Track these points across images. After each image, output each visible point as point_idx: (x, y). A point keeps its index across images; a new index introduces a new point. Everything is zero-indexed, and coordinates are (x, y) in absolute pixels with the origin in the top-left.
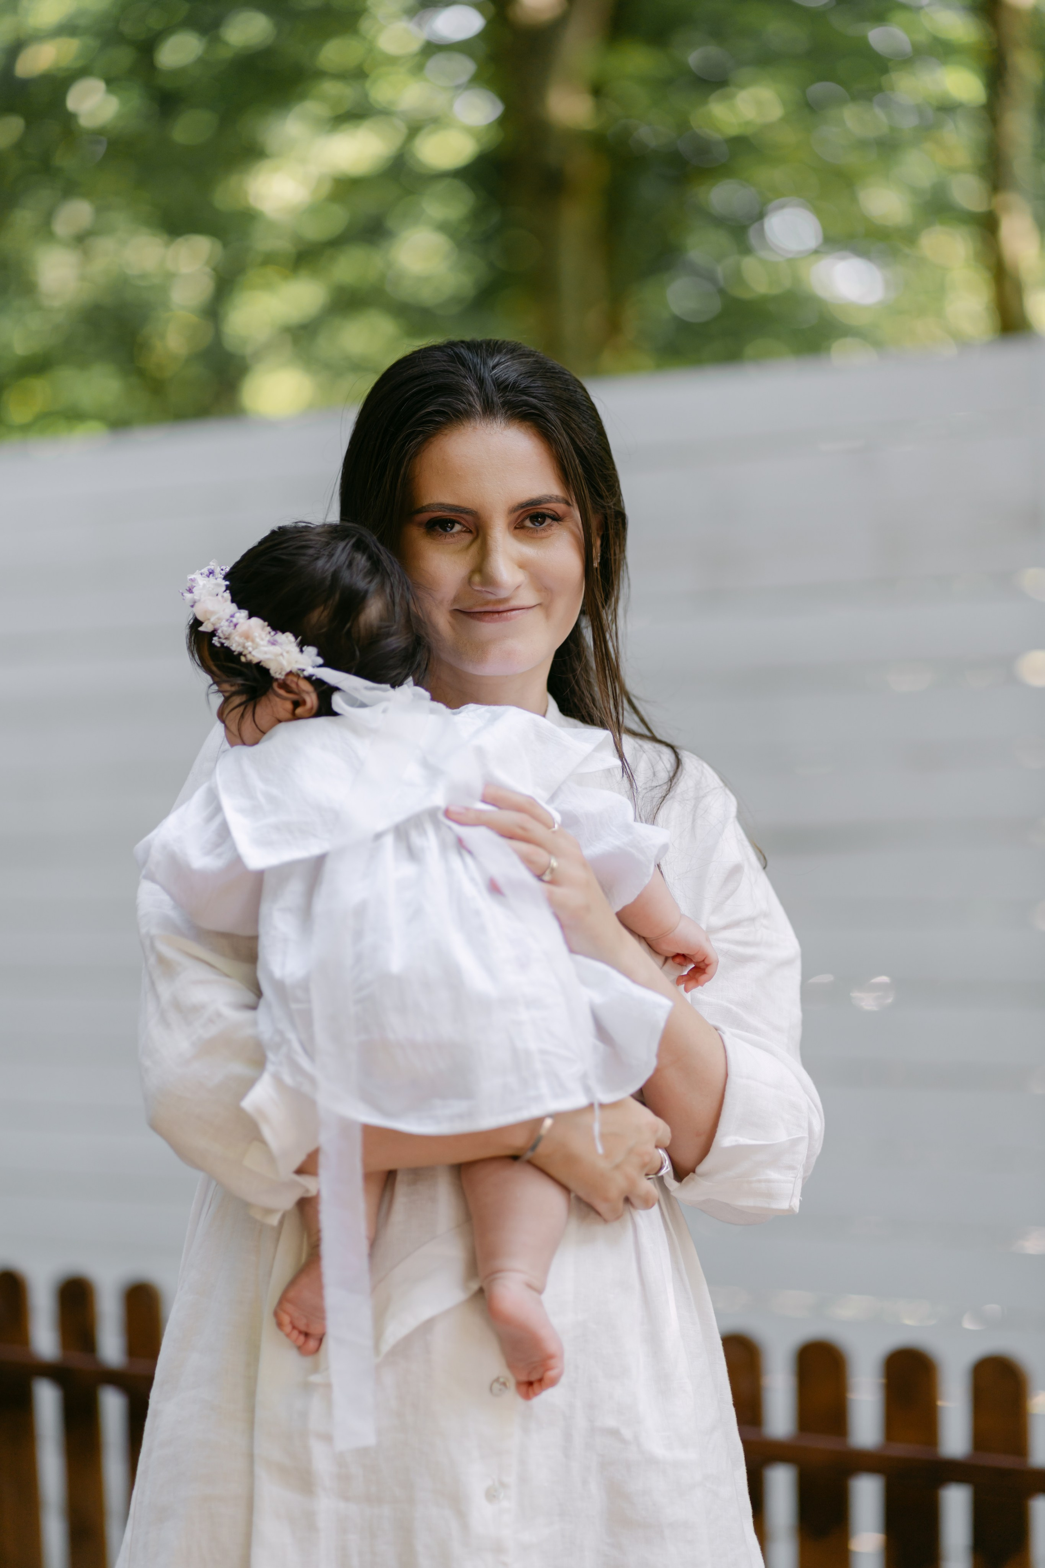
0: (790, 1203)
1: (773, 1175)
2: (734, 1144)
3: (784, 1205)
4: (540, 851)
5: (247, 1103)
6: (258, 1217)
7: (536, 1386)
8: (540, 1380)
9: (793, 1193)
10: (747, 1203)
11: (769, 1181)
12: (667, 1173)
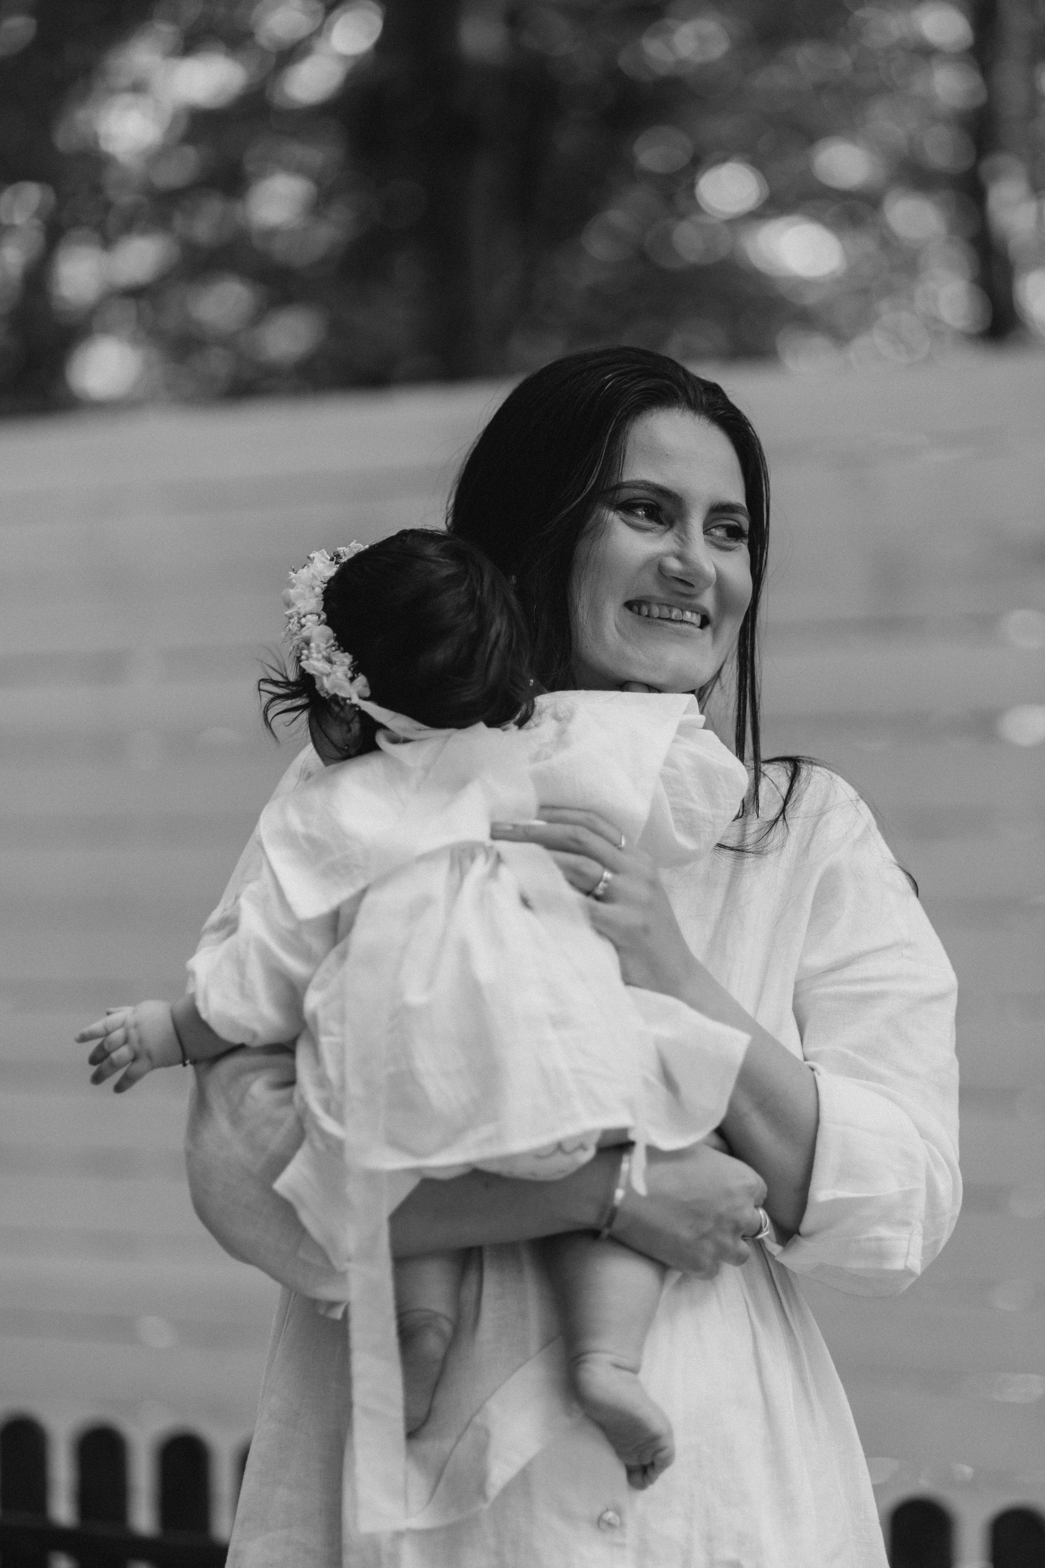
0: (906, 1263)
1: (883, 1231)
2: (831, 1197)
3: (898, 1265)
4: (594, 864)
5: (280, 1185)
6: (321, 1311)
7: (650, 1471)
8: (652, 1464)
9: (909, 1251)
10: (856, 1265)
11: (879, 1239)
12: (768, 1236)
